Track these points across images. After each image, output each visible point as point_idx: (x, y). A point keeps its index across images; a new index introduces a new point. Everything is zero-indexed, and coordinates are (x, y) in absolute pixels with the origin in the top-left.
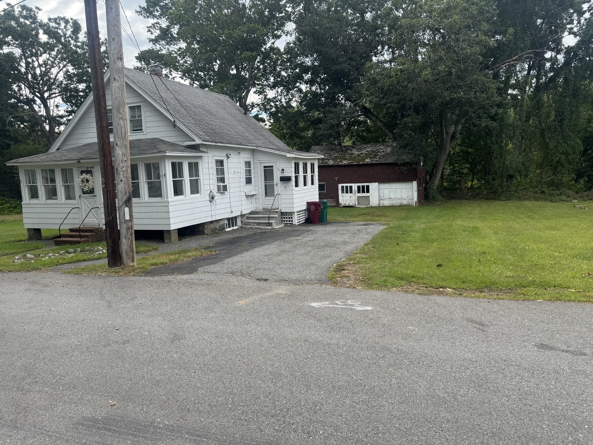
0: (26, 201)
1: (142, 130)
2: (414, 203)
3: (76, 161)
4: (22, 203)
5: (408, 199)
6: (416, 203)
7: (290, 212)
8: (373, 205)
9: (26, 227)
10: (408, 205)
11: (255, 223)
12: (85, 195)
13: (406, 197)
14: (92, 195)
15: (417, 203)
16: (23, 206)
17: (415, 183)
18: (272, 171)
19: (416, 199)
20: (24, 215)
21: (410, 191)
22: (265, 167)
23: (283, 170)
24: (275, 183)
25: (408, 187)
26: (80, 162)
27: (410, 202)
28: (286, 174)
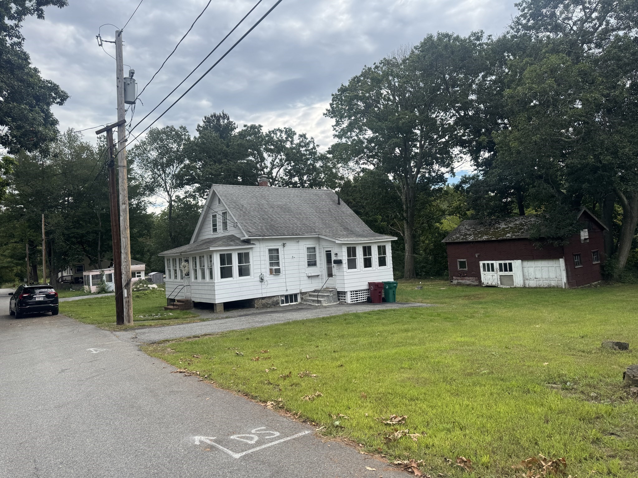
0: (167, 279)
1: (227, 229)
5: (556, 279)
6: (565, 284)
7: (344, 292)
8: (517, 286)
9: (167, 297)
10: (557, 286)
13: (554, 277)
14: (188, 276)
15: (567, 285)
17: (562, 261)
18: (330, 255)
21: (558, 270)
22: (326, 251)
23: (336, 254)
24: (333, 266)
25: (555, 265)
26: (181, 254)
27: (559, 284)
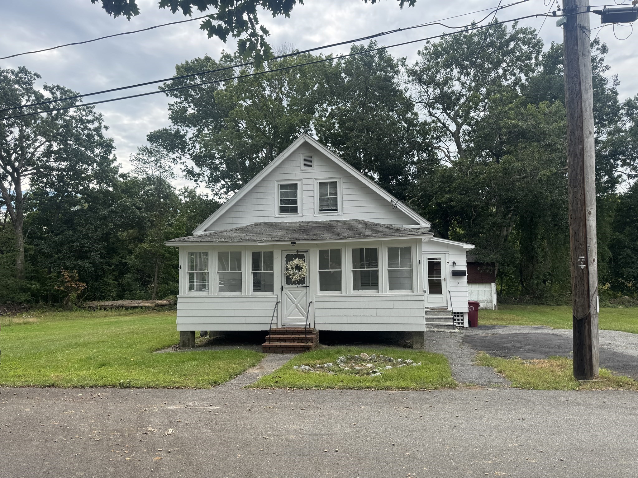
0: (184, 293)
1: (337, 210)
2: (494, 307)
3: (290, 243)
4: (178, 296)
5: (486, 302)
6: (495, 306)
7: (461, 313)
9: (180, 328)
10: (486, 308)
11: (432, 325)
12: (290, 286)
13: (484, 299)
14: (301, 285)
15: (497, 307)
16: (179, 300)
17: (493, 285)
18: (439, 264)
19: (495, 302)
20: (179, 313)
21: (488, 293)
22: (429, 259)
23: (454, 263)
24: (442, 278)
25: (485, 289)
26: (295, 243)
27: (489, 306)
28: (457, 268)
